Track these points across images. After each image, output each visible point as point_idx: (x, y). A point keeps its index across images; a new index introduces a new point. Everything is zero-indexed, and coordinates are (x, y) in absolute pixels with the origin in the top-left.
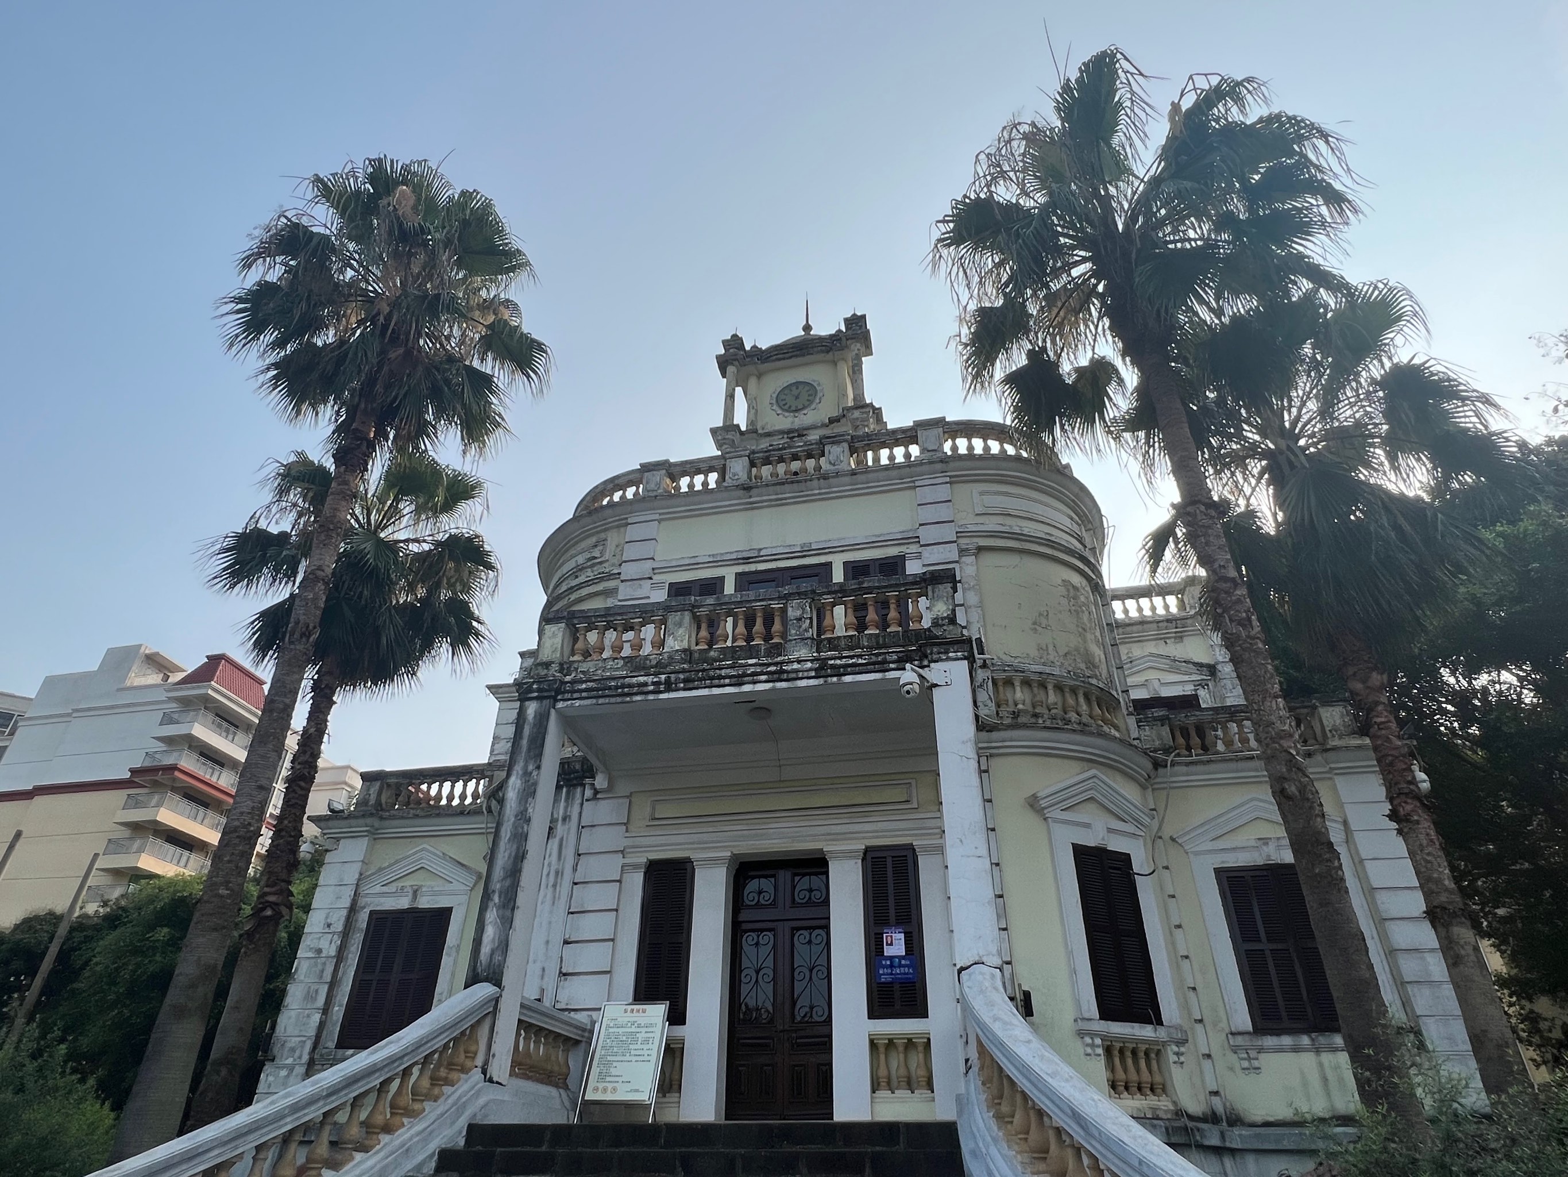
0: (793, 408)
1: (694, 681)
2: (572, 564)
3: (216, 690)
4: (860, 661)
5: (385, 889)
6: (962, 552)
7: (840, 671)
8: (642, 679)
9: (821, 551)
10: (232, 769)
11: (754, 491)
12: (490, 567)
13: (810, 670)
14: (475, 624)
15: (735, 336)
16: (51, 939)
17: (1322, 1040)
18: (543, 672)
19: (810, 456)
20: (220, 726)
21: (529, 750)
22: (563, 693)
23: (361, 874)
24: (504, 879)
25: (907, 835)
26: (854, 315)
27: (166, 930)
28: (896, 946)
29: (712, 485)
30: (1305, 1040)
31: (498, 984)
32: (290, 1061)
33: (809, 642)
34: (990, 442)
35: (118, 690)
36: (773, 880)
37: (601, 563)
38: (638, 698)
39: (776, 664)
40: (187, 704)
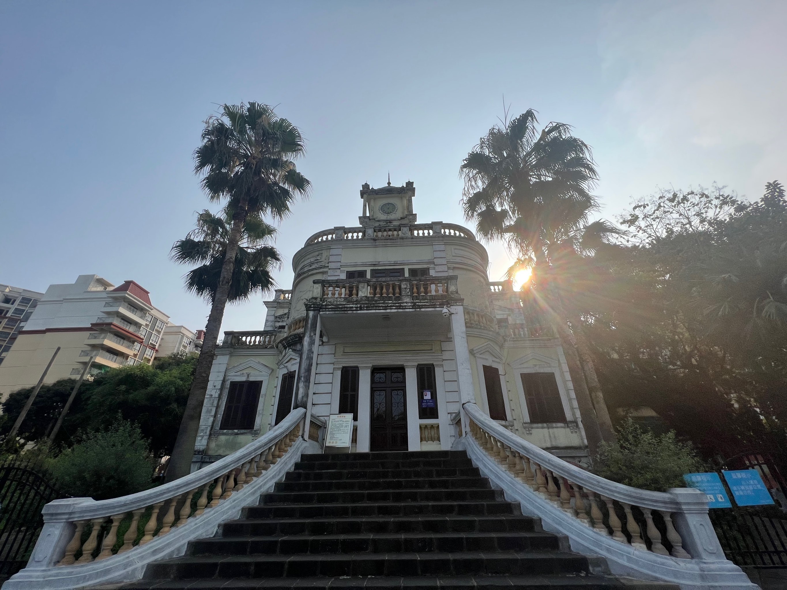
0: (387, 212)
1: (370, 307)
2: (309, 261)
3: (129, 295)
4: (427, 304)
5: (236, 374)
6: (449, 268)
7: (420, 307)
8: (351, 306)
9: (401, 264)
10: (135, 325)
11: (377, 241)
12: (278, 259)
13: (410, 306)
14: (270, 280)
15: (366, 184)
16: (72, 389)
17: (550, 425)
18: (315, 301)
19: (395, 230)
20: (130, 309)
21: (311, 328)
22: (322, 309)
23: (227, 368)
24: (305, 372)
25: (431, 361)
26: (409, 181)
27: (124, 386)
28: (428, 396)
29: (360, 237)
30: (545, 425)
31: (306, 408)
32: (202, 434)
33: (410, 296)
34: (456, 232)
35: (85, 292)
36: (384, 374)
37: (321, 262)
38: (350, 312)
39: (398, 303)
40: (116, 299)
